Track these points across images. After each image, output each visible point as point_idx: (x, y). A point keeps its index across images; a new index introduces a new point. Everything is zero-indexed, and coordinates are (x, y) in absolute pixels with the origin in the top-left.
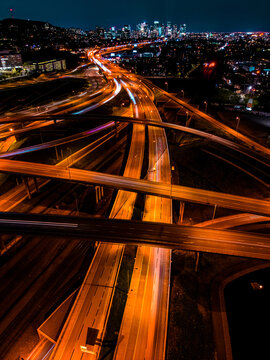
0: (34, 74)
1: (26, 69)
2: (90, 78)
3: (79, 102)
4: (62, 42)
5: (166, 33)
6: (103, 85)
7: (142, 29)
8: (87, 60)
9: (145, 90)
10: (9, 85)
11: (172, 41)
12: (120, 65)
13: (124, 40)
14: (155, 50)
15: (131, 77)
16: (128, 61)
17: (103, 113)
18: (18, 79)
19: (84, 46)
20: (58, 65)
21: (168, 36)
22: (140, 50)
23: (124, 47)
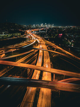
0: (12, 37)
1: (9, 35)
2: (27, 38)
3: (24, 44)
4: (20, 28)
5: (48, 26)
6: (31, 40)
7: (42, 25)
8: (27, 33)
9: (43, 41)
10: (5, 39)
11: (50, 28)
12: (36, 34)
13: (37, 28)
14: (45, 31)
15: (39, 38)
16: (38, 33)
17: (31, 47)
18: (7, 38)
19: (26, 29)
20: (19, 34)
21: (49, 27)
22: (41, 31)
23: (37, 30)
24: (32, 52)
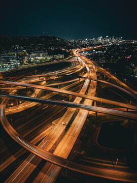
0: (53, 59)
1: (49, 58)
2: (73, 62)
3: (67, 71)
4: (63, 46)
5: (111, 41)
6: (78, 65)
7: (100, 40)
8: (73, 54)
9: (94, 67)
10: (43, 64)
12: (86, 57)
13: (91, 45)
14: (103, 50)
15: (90, 62)
16: (90, 54)
17: (76, 75)
18: (46, 62)
19: (72, 48)
20: (61, 56)
21: (112, 43)
22: (96, 50)
23: (90, 48)
24: (77, 81)
